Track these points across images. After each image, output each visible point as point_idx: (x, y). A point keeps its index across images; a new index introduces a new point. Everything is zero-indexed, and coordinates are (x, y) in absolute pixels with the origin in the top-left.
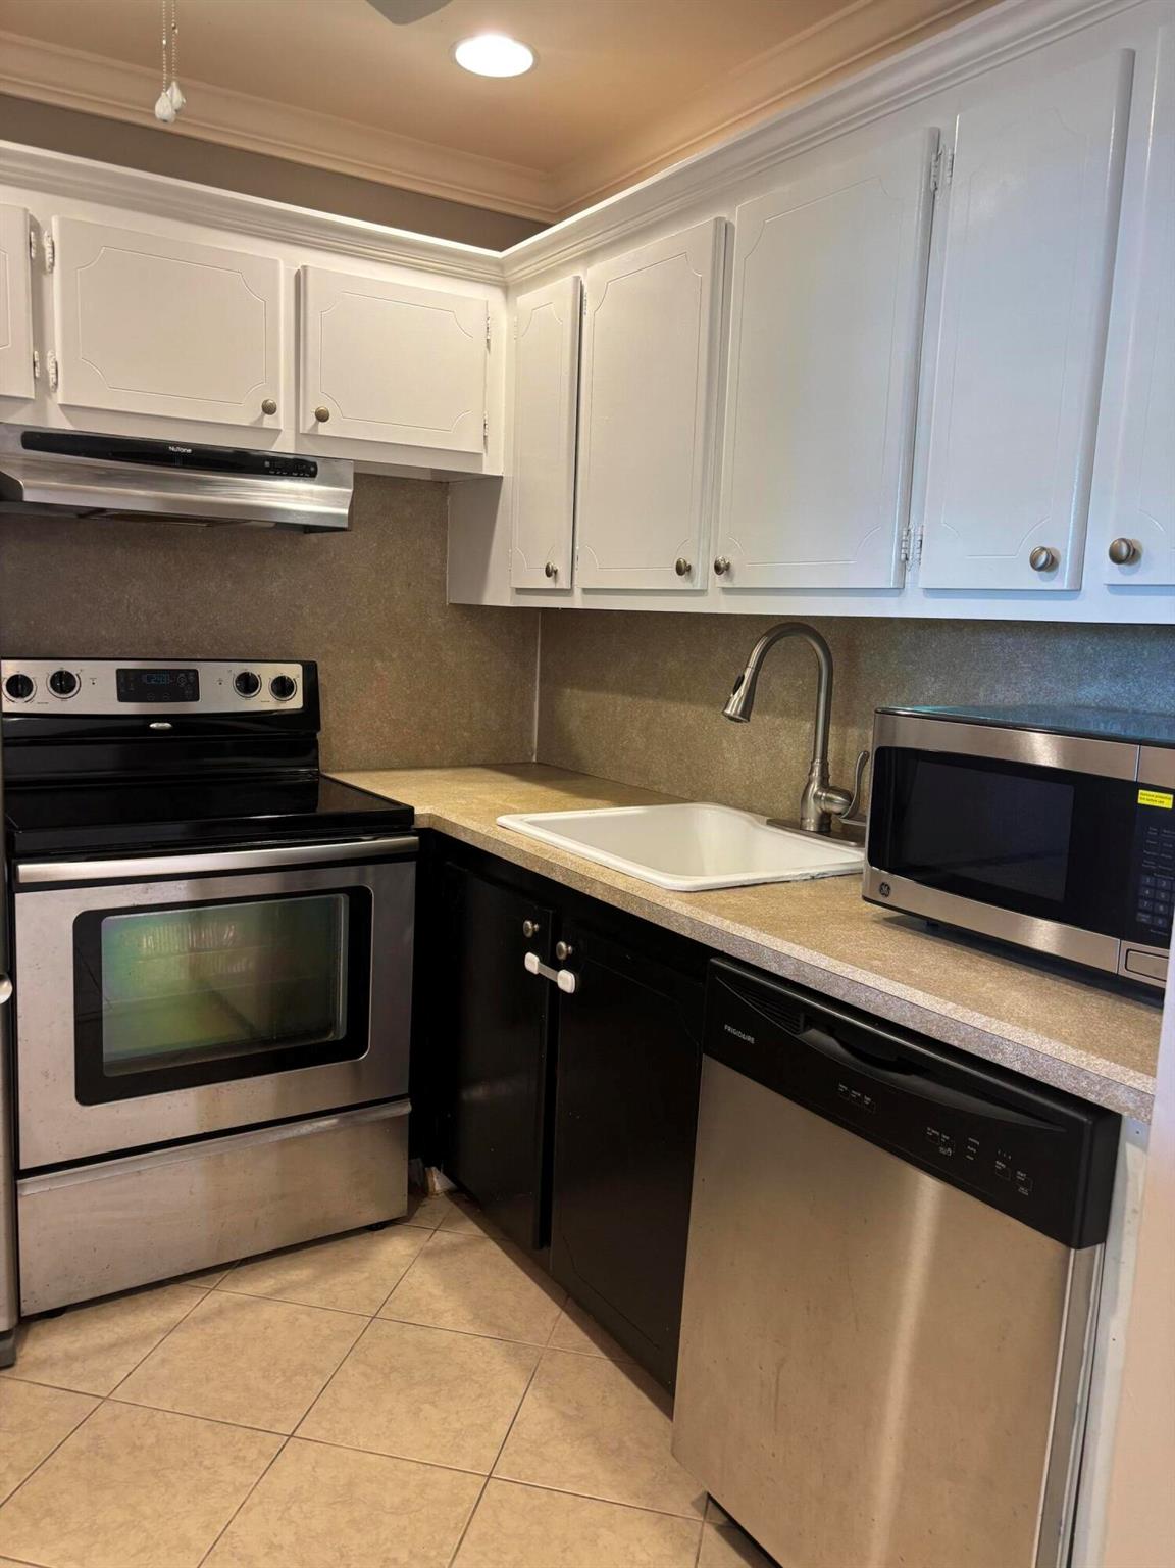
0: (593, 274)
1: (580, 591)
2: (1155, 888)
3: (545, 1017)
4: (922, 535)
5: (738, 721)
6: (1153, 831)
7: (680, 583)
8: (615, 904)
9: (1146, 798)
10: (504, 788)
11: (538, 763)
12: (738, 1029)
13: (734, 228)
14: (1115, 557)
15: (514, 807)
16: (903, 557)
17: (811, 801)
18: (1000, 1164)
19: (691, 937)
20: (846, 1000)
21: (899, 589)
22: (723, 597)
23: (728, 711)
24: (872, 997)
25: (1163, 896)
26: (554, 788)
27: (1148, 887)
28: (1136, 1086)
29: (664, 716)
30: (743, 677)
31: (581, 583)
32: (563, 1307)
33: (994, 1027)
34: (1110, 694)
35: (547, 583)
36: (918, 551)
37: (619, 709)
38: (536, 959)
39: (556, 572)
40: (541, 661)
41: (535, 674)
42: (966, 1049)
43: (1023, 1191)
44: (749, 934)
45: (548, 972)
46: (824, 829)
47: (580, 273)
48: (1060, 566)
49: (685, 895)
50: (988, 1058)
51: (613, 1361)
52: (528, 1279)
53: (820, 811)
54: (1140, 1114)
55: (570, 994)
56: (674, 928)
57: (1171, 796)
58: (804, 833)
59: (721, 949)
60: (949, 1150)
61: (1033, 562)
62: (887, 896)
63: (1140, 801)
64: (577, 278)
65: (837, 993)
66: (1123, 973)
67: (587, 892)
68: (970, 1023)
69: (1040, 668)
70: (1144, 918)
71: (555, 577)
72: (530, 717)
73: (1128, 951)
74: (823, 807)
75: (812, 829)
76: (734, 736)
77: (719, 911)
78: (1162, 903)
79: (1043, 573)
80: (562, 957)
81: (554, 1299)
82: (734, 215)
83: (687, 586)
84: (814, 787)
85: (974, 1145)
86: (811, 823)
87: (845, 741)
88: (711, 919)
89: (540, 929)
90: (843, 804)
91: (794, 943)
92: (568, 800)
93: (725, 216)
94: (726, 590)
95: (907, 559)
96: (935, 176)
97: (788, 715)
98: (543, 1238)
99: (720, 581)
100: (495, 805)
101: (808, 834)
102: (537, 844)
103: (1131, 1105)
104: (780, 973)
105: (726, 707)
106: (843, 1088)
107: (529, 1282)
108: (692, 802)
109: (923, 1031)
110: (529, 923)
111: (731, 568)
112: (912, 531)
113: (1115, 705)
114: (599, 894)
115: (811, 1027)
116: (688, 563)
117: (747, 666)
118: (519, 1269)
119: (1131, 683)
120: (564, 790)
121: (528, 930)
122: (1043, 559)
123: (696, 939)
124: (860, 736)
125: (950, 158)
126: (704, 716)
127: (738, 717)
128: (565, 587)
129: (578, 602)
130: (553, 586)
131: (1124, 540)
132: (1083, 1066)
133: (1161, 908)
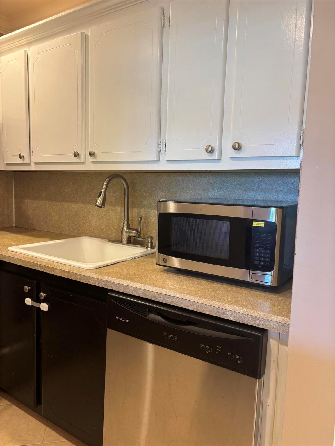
0: (32, 50)
1: (34, 163)
2: (260, 253)
3: (35, 321)
4: (166, 143)
5: (101, 207)
6: (258, 235)
7: (75, 160)
8: (65, 277)
9: (255, 224)
10: (6, 236)
11: (15, 227)
12: (121, 318)
13: (88, 36)
14: (234, 148)
15: (12, 243)
16: (159, 150)
17: (125, 233)
18: (229, 354)
19: (99, 286)
20: (164, 302)
21: (158, 161)
22: (92, 165)
23: (97, 204)
24: (174, 300)
25: (262, 255)
26: (25, 235)
27: (258, 252)
28: (276, 320)
29: (66, 207)
30: (102, 192)
31: (33, 160)
32: (46, 425)
33: (222, 305)
34: (218, 194)
35: (20, 161)
36: (165, 148)
37: (47, 206)
38: (30, 300)
39: (23, 157)
40: (15, 190)
41: (13, 196)
42: (212, 315)
43: (239, 362)
44: (123, 282)
45: (36, 304)
46: (129, 242)
47: (27, 49)
48: (215, 152)
49: (92, 270)
50: (220, 317)
51: (69, 441)
52: (31, 417)
53: (128, 236)
54: (278, 329)
55: (46, 312)
56: (91, 283)
57: (264, 223)
58: (123, 244)
59: (112, 289)
60: (210, 351)
61: (206, 150)
62: (166, 263)
63: (253, 225)
64: (26, 51)
65: (160, 300)
66: (251, 281)
67: (52, 273)
68: (213, 305)
69: (196, 187)
70: (257, 262)
71: (23, 158)
72: (12, 211)
73: (252, 274)
74: (129, 235)
75: (125, 242)
76: (93, 213)
77: (109, 274)
78: (262, 257)
79: (209, 154)
80: (42, 298)
81: (42, 423)
82: (89, 32)
83: (78, 161)
84: (125, 229)
85: (218, 348)
86: (125, 240)
87: (133, 213)
88: (106, 278)
89: (31, 289)
90: (136, 233)
91: (141, 283)
92: (33, 239)
93: (85, 32)
94: (93, 162)
95: (160, 151)
96: (164, 22)
97: (112, 205)
98: (39, 401)
99: (91, 159)
100: (4, 243)
101: (124, 244)
102: (27, 257)
103: (274, 327)
104: (137, 295)
105: (96, 202)
106: (166, 334)
107: (32, 418)
108: (79, 236)
109: (194, 310)
110: (26, 287)
111: (95, 154)
112: (162, 141)
113: (220, 197)
114: (57, 274)
115: (151, 313)
116: (78, 153)
117: (102, 188)
118: (26, 414)
119: (225, 191)
120: (29, 236)
121: (26, 289)
122: (210, 149)
123: (101, 286)
124: (138, 211)
125: (168, 17)
126: (81, 207)
127: (101, 206)
128: (28, 162)
129: (33, 168)
130: (22, 162)
131: (237, 143)
132: (256, 316)
133: (262, 259)
